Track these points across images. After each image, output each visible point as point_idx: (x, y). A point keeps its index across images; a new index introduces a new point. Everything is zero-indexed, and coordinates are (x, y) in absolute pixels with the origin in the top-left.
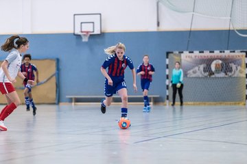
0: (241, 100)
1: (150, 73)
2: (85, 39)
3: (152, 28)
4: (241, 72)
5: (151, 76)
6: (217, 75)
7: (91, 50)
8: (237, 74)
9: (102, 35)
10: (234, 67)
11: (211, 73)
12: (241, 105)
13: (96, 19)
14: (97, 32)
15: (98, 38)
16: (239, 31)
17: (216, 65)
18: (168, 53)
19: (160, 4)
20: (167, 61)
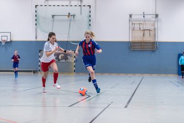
0: (72, 72)
1: (18, 59)
2: (3, 44)
3: (34, 39)
4: (72, 60)
5: (18, 61)
6: (61, 61)
7: (6, 48)
8: (70, 61)
9: (11, 42)
10: (69, 57)
11: (59, 60)
12: (72, 74)
13: (8, 35)
14: (9, 40)
15: (9, 43)
16: (72, 42)
17: (61, 56)
18: (40, 51)
19: (37, 29)
20: (40, 54)
